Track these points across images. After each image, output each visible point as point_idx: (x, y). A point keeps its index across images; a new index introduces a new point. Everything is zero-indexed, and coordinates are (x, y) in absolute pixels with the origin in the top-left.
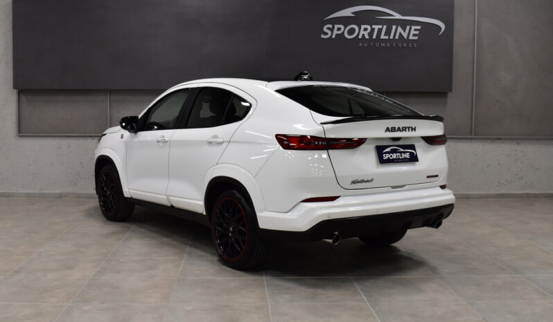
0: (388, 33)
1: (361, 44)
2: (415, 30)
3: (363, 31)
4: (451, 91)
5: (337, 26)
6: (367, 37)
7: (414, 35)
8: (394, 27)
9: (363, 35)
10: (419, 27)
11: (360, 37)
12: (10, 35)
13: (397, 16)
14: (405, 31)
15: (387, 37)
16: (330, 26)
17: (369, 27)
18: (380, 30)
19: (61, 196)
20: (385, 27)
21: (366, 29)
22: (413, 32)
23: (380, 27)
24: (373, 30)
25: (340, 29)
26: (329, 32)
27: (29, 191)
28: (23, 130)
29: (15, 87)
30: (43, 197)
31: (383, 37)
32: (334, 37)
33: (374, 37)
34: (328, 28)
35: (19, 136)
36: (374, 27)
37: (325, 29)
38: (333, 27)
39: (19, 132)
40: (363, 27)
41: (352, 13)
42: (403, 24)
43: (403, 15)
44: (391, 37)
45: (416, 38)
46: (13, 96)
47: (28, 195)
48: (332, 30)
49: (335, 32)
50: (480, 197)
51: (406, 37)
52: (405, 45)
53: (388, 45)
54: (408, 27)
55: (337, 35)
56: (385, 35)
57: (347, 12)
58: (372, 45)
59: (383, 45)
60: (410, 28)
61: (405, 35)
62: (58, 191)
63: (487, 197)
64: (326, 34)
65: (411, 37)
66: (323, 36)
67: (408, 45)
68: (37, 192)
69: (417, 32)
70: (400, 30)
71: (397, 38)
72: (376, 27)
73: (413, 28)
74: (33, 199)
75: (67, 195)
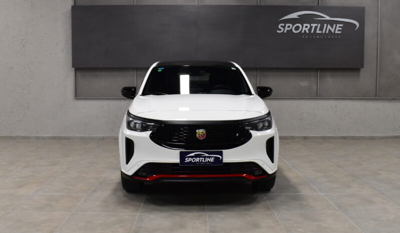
0: (321, 29)
1: (303, 37)
2: (339, 27)
3: (305, 28)
4: (363, 67)
5: (287, 25)
6: (307, 32)
7: (339, 30)
8: (325, 25)
9: (305, 31)
10: (342, 25)
11: (303, 32)
12: (69, 32)
13: (328, 18)
14: (332, 28)
15: (320, 32)
16: (283, 25)
17: (308, 25)
18: (316, 27)
19: (103, 139)
20: (319, 25)
21: (306, 27)
22: (338, 28)
23: (316, 25)
24: (311, 27)
25: (290, 27)
26: (282, 29)
27: (82, 136)
28: (79, 94)
29: (73, 66)
30: (91, 139)
31: (318, 32)
32: (285, 32)
33: (312, 32)
34: (282, 26)
35: (76, 99)
36: (312, 25)
37: (280, 27)
38: (285, 25)
39: (76, 96)
40: (305, 25)
41: (298, 16)
42: (332, 23)
43: (331, 17)
44: (324, 32)
45: (340, 32)
46: (71, 73)
47: (82, 138)
48: (284, 27)
49: (287, 29)
50: (382, 138)
51: (333, 32)
52: (333, 37)
53: (322, 37)
54: (335, 25)
55: (287, 31)
56: (319, 30)
57: (294, 15)
58: (310, 37)
59: (318, 37)
60: (336, 26)
61: (333, 30)
62: (102, 135)
63: (386, 138)
64: (280, 30)
65: (337, 32)
66: (278, 31)
67: (334, 37)
68: (88, 136)
69: (341, 29)
70: (329, 27)
71: (327, 32)
72: (314, 25)
73: (338, 25)
74: (85, 140)
75: (108, 138)
